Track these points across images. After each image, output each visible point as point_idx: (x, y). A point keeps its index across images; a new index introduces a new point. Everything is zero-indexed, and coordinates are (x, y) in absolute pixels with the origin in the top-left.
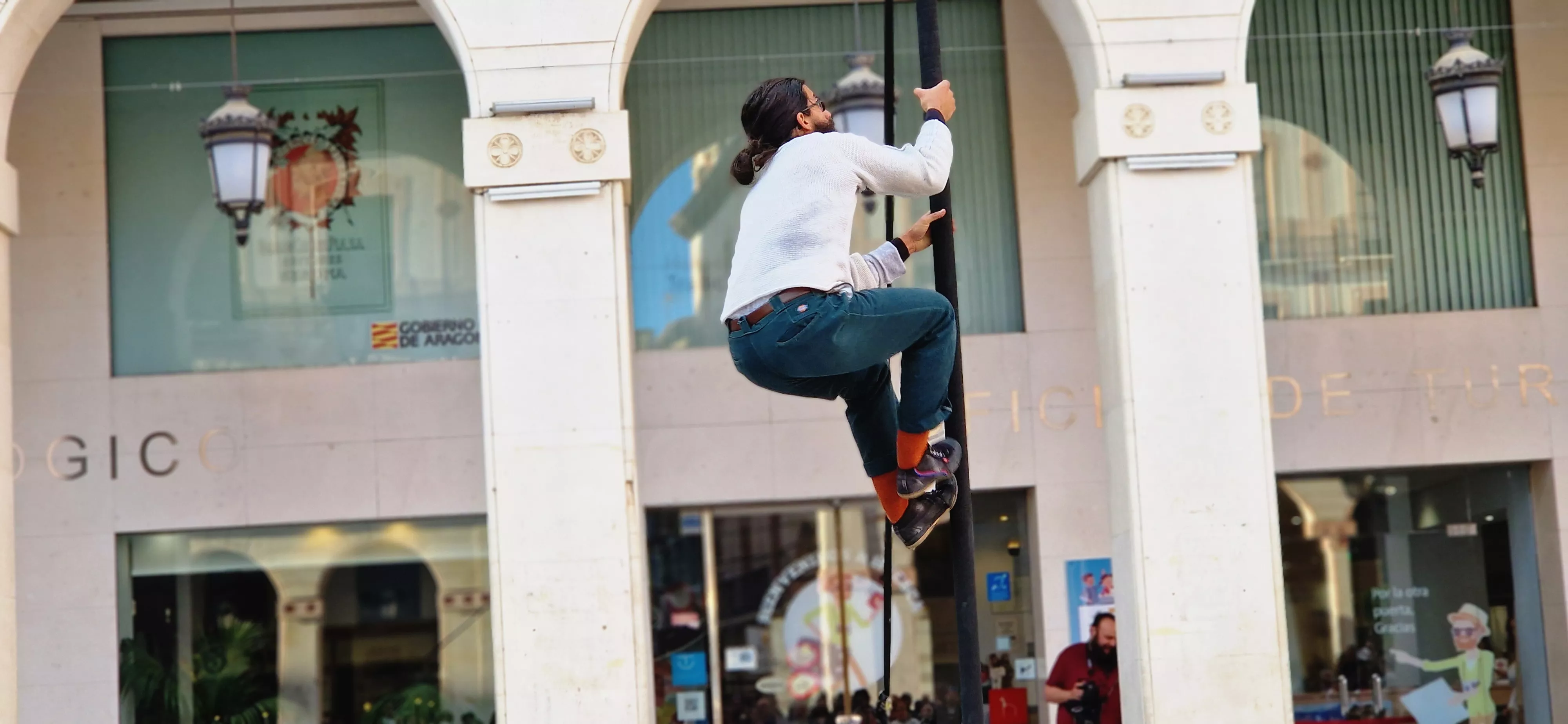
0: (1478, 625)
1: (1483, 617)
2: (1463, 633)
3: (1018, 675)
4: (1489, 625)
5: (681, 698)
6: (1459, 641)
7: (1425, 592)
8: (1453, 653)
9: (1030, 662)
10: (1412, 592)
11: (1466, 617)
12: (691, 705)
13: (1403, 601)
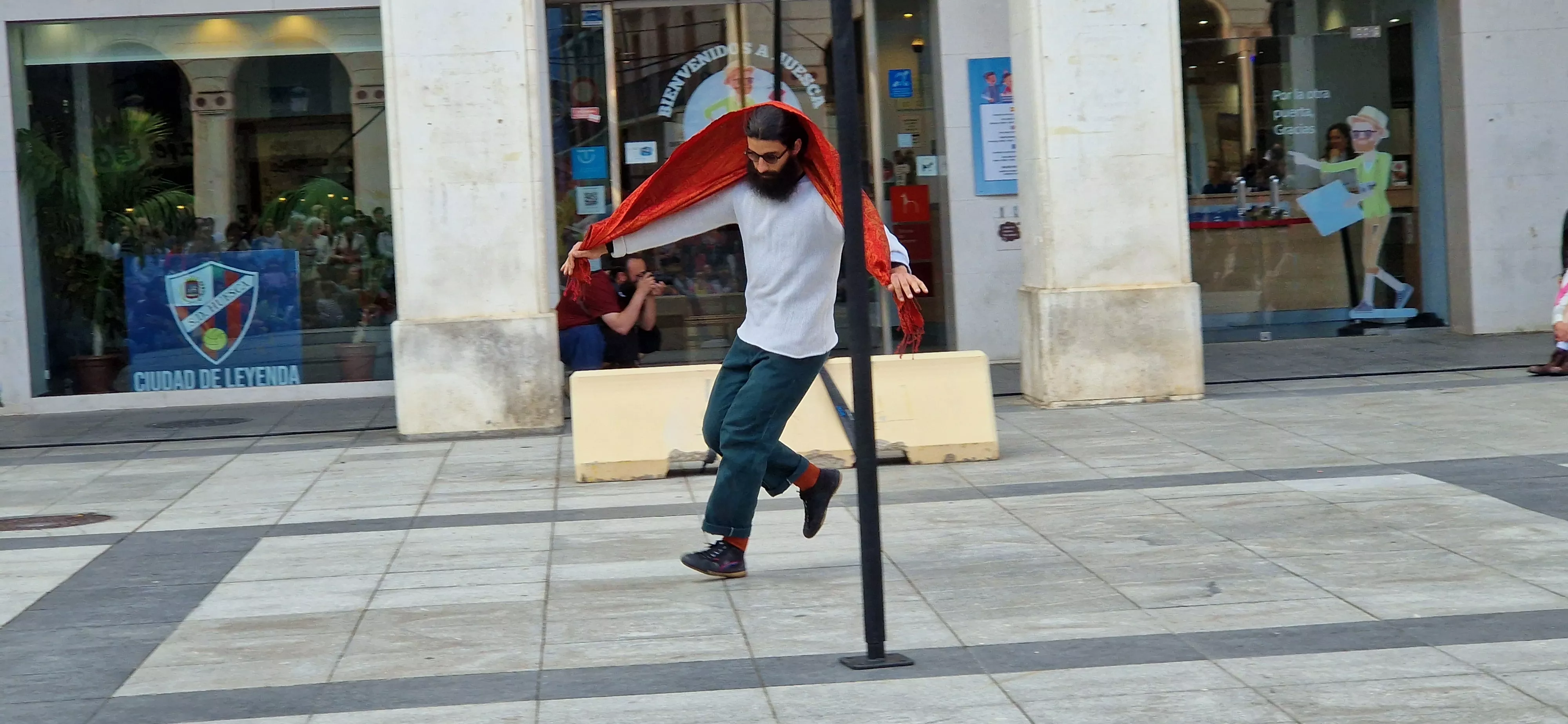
0: (1377, 127)
1: (1382, 119)
2: (1362, 135)
3: (920, 173)
4: (1389, 127)
5: (581, 192)
6: (1358, 143)
7: (1327, 95)
8: (1351, 154)
9: (932, 159)
10: (1314, 94)
11: (1366, 119)
12: (591, 201)
13: (1304, 103)
